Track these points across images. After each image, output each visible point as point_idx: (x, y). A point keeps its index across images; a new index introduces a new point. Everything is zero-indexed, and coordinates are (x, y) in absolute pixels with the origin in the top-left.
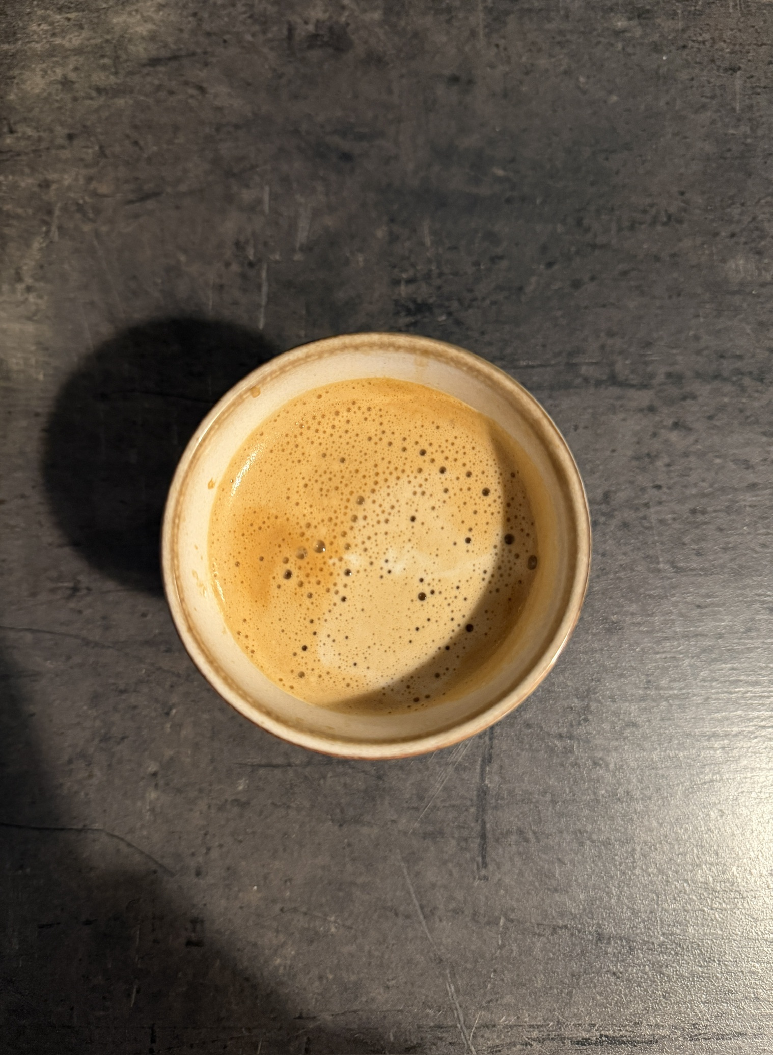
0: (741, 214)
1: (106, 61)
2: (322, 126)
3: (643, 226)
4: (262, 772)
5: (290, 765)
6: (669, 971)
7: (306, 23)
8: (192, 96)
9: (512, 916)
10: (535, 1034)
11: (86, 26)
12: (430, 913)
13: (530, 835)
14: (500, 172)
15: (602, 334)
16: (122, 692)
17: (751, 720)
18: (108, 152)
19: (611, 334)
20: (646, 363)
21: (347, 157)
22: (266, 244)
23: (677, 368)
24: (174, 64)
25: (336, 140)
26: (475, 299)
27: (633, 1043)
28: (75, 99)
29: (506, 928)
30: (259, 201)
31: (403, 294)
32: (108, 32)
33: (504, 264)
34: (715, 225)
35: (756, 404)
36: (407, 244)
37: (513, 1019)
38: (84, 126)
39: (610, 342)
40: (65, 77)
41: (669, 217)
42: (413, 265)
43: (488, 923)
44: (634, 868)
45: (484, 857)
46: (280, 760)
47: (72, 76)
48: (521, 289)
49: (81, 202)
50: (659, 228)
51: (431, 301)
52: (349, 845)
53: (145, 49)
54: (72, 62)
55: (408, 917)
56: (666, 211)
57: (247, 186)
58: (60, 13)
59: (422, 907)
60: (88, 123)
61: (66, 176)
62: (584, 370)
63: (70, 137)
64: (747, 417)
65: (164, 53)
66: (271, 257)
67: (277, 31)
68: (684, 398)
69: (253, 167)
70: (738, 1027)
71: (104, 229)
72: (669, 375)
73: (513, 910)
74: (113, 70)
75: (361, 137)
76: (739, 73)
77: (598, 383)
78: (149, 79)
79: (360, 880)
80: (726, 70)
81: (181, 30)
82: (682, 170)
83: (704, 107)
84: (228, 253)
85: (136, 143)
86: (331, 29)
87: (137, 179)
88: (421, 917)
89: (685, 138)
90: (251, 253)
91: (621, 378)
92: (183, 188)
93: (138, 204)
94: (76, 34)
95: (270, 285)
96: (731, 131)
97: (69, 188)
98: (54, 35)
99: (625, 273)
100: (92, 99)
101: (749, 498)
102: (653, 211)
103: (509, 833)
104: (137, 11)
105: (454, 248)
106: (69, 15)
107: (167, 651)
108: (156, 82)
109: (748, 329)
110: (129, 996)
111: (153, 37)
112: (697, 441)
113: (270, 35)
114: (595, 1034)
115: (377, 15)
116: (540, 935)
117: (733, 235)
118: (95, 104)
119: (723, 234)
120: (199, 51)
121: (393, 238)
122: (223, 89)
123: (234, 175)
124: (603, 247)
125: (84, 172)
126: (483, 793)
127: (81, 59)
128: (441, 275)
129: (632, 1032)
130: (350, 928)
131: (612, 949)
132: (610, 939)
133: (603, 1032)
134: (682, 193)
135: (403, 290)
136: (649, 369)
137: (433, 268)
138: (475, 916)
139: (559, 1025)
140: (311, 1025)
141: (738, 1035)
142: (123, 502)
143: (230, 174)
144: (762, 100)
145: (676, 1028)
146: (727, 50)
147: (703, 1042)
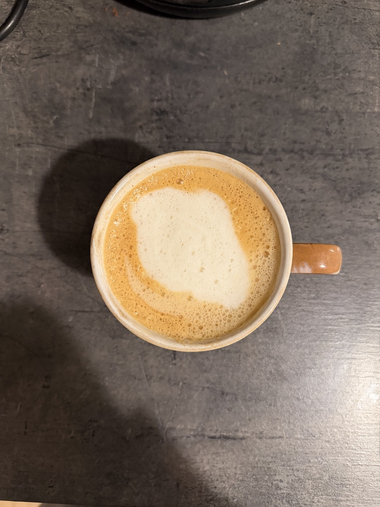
0: (309, 80)
2: (124, 29)
3: (265, 83)
4: (80, 314)
5: (92, 312)
6: (252, 409)
8: (66, 11)
9: (185, 381)
10: (192, 433)
12: (149, 378)
14: (202, 54)
15: (243, 130)
16: (20, 276)
17: (295, 302)
18: (26, 34)
19: (246, 130)
20: (261, 144)
21: (134, 43)
22: (95, 81)
23: (275, 147)
25: (130, 35)
26: (187, 110)
27: (234, 439)
29: (182, 386)
30: (94, 61)
31: (156, 106)
33: (201, 95)
34: (297, 84)
35: (309, 164)
36: (159, 84)
37: (183, 426)
39: (246, 133)
41: (277, 79)
42: (161, 94)
43: (175, 384)
44: (240, 364)
45: (174, 355)
46: (88, 309)
48: (208, 107)
49: (13, 56)
50: (272, 84)
51: (167, 110)
52: (116, 347)
55: (140, 380)
56: (275, 76)
57: (89, 54)
59: (146, 376)
61: (7, 44)
62: (233, 145)
64: (304, 170)
66: (97, 87)
68: (277, 160)
69: (92, 45)
70: (280, 434)
71: (24, 69)
72: (270, 150)
73: (186, 379)
75: (141, 35)
76: (313, 16)
77: (239, 151)
79: (120, 363)
80: (308, 14)
82: (284, 58)
83: (296, 30)
84: (79, 84)
85: (40, 31)
87: (39, 47)
88: (146, 380)
89: (287, 44)
90: (88, 84)
91: (249, 150)
92: (60, 53)
93: (39, 59)
95: (96, 99)
96: (308, 42)
97: (8, 50)
99: (255, 103)
101: (302, 206)
102: (270, 76)
105: (179, 87)
107: (41, 259)
108: (51, 4)
109: (308, 131)
110: (17, 408)
112: (280, 180)
114: (218, 434)
116: (197, 390)
117: (304, 89)
119: (300, 88)
121: (153, 81)
122: (81, 9)
123: (83, 48)
124: (246, 91)
125: (15, 43)
128: (173, 98)
129: (234, 434)
130: (114, 383)
131: (227, 398)
132: (227, 394)
133: (222, 433)
134: (283, 69)
135: (155, 104)
136: (262, 146)
137: (170, 95)
138: (169, 380)
139: (203, 429)
140: (95, 424)
141: (280, 437)
142: (25, 192)
143: (81, 48)
144: (323, 29)
145: (253, 433)
146: (309, 5)
147: (264, 439)
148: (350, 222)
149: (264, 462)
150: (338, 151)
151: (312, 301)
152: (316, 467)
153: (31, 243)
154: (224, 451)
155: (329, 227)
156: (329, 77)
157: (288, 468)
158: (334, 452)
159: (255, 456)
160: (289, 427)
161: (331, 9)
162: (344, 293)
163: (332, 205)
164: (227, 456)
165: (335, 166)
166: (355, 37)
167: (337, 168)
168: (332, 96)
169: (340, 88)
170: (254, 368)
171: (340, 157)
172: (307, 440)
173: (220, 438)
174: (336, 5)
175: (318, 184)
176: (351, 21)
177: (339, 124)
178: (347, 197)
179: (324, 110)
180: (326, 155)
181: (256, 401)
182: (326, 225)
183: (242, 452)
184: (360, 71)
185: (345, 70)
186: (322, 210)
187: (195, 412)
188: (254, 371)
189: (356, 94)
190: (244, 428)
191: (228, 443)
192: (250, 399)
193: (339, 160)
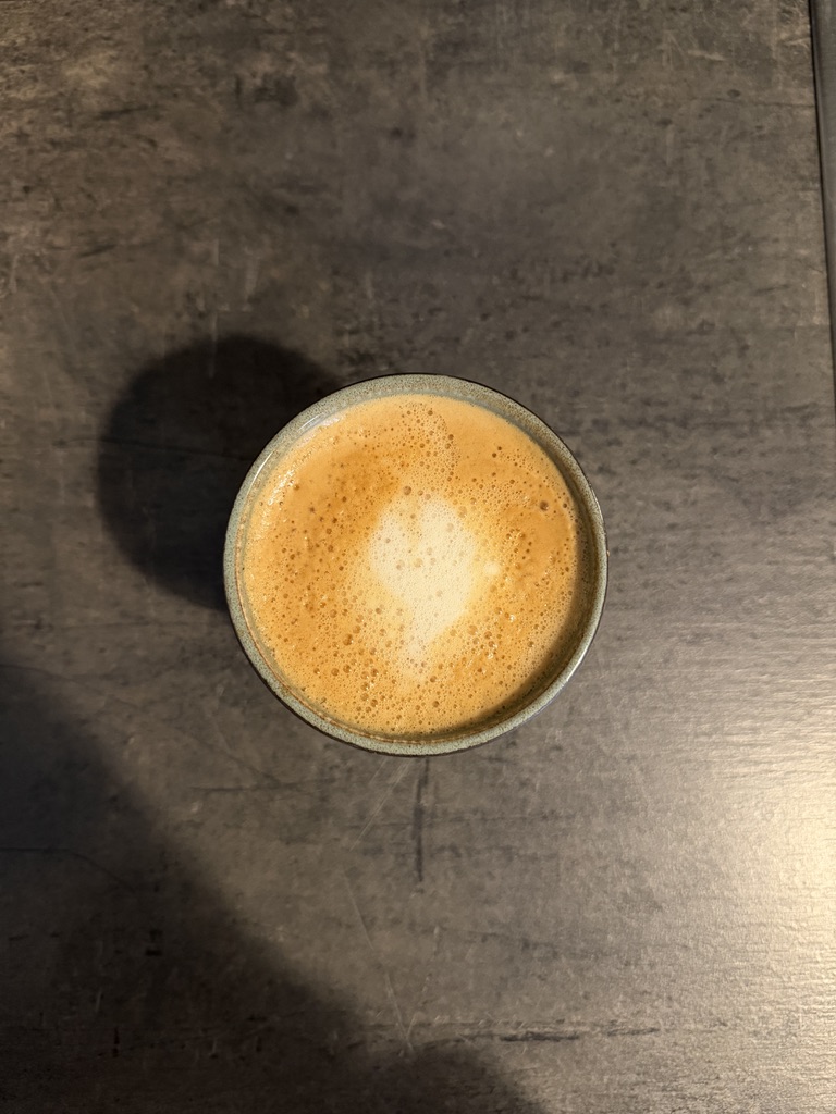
0: (670, 265)
1: (60, 114)
2: (269, 180)
3: (576, 278)
4: (214, 796)
5: (240, 789)
6: (590, 974)
7: (254, 76)
8: (144, 150)
9: (446, 925)
10: (467, 1032)
11: (40, 78)
12: (370, 924)
13: (462, 851)
14: (438, 224)
15: (533, 384)
17: (667, 745)
18: (63, 204)
19: (541, 383)
20: (574, 411)
21: (292, 210)
22: (215, 295)
23: (604, 415)
24: (125, 117)
25: (283, 193)
26: (414, 350)
27: (556, 1039)
28: (31, 152)
29: (440, 935)
30: (208, 254)
31: (347, 345)
32: (62, 85)
33: (442, 316)
34: (644, 275)
35: (678, 449)
36: (351, 296)
37: (446, 1019)
38: (41, 180)
39: (540, 391)
40: (20, 129)
41: (601, 268)
43: (424, 932)
44: (559, 880)
45: (420, 871)
46: (230, 785)
47: (28, 129)
48: (457, 340)
49: (38, 254)
50: (590, 279)
51: (373, 351)
52: (296, 861)
53: (98, 102)
54: (28, 114)
55: (349, 927)
56: (598, 263)
57: (196, 238)
58: (15, 66)
59: (363, 918)
60: (44, 176)
61: (23, 229)
63: (27, 190)
64: (670, 461)
65: (116, 107)
66: (220, 309)
67: (225, 85)
68: (610, 444)
69: (203, 220)
70: (650, 1024)
71: (61, 281)
72: (595, 422)
73: (446, 920)
74: (67, 123)
75: (306, 190)
76: (670, 127)
78: (102, 132)
79: (307, 893)
80: (658, 124)
81: (132, 84)
82: (614, 223)
83: (636, 160)
84: (180, 305)
85: (90, 196)
86: (278, 83)
87: (91, 231)
88: (363, 926)
89: (618, 190)
90: (201, 304)
92: (136, 240)
93: (93, 257)
94: (31, 86)
95: (219, 336)
96: (662, 184)
97: (26, 240)
98: (9, 88)
99: (556, 325)
100: (47, 152)
101: (670, 538)
102: (585, 263)
103: (442, 849)
104: (90, 63)
105: (395, 301)
106: (23, 68)
107: (126, 684)
108: (110, 136)
109: (673, 377)
110: (94, 1001)
111: (104, 91)
112: (620, 484)
113: (218, 89)
114: (522, 1032)
115: (322, 68)
116: (471, 942)
117: (661, 285)
118: (49, 157)
119: (652, 284)
120: (150, 104)
121: (337, 291)
122: (173, 143)
123: (185, 228)
124: (536, 298)
125: (41, 224)
126: (419, 812)
127: (35, 112)
128: (382, 326)
129: (554, 1028)
130: (297, 937)
131: (536, 954)
132: (536, 946)
133: (529, 1029)
134: (613, 245)
135: (347, 341)
136: (577, 417)
137: (375, 319)
138: (412, 925)
139: (489, 1023)
140: (261, 1026)
141: (653, 1030)
142: (82, 544)
143: (181, 227)
144: (693, 152)
145: (595, 1025)
146: (660, 104)
147: (620, 1037)
148: (775, 567)
149: (621, 1085)
150: (741, 416)
151: (703, 739)
152: (731, 1089)
153: (102, 650)
154: (535, 1066)
155: (730, 580)
156: (711, 256)
157: (674, 1094)
158: (769, 1055)
159: (603, 1073)
160: (670, 1007)
161: (708, 110)
162: (771, 718)
163: (733, 532)
164: (545, 1076)
165: (737, 447)
166: (762, 167)
167: (740, 451)
168: (720, 298)
169: (736, 279)
170: (589, 889)
171: (746, 429)
172: (711, 1032)
173: (525, 1039)
174: (719, 100)
175: (701, 490)
176: (752, 133)
177: (739, 357)
178: (765, 515)
179: (705, 328)
180: (714, 426)
181: (597, 958)
182: (724, 576)
183: (574, 1065)
184: (777, 240)
185: (746, 239)
186: (712, 544)
187: (471, 987)
188: (590, 894)
189: (771, 289)
190: (576, 1015)
191: (544, 1049)
192: (585, 954)
193: (743, 436)
